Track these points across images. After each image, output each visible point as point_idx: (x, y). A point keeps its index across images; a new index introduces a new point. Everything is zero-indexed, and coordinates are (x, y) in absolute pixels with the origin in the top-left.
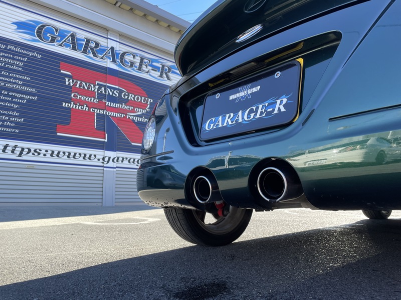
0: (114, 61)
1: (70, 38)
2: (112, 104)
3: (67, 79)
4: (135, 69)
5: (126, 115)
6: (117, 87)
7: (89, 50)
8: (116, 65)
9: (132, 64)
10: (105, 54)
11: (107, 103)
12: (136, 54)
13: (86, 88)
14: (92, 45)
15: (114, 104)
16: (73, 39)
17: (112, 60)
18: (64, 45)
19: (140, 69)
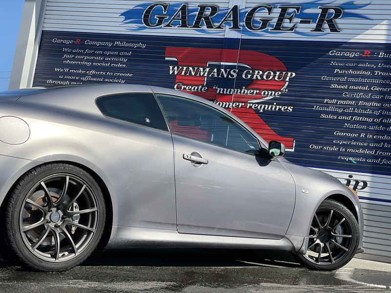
0: (236, 27)
1: (180, 12)
2: (226, 89)
3: (171, 67)
4: (270, 28)
5: (246, 103)
6: (236, 64)
7: (203, 21)
8: (238, 31)
9: (265, 22)
10: (224, 20)
11: (219, 89)
12: (274, 4)
13: (193, 74)
14: (206, 13)
15: (229, 90)
16: (184, 13)
17: (232, 27)
18: (172, 24)
19: (278, 27)
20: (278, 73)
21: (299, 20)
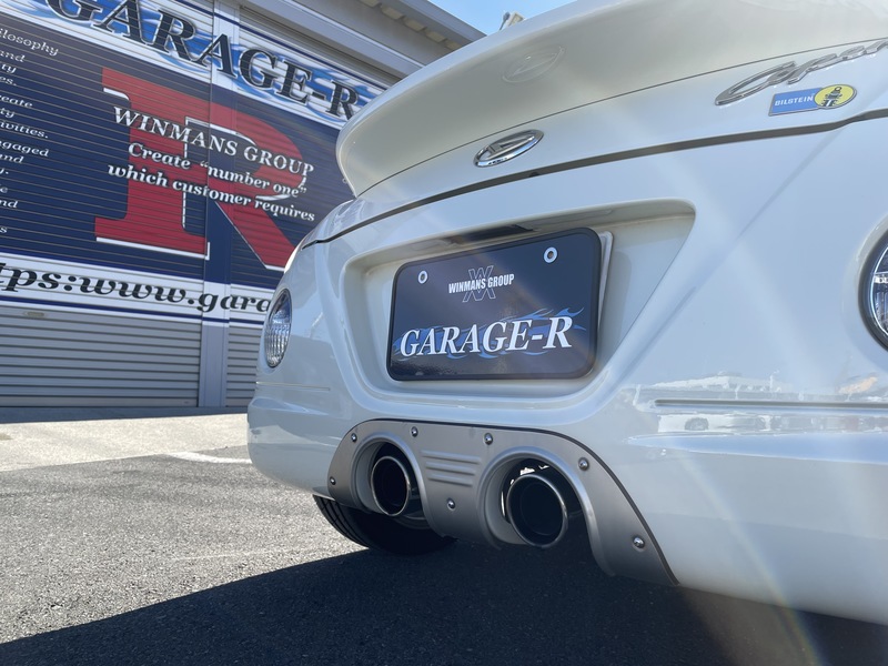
0: (227, 70)
1: (126, 9)
2: (222, 172)
3: (118, 110)
4: (276, 90)
5: (254, 199)
6: (234, 133)
7: (169, 41)
8: (233, 79)
9: (269, 80)
10: (207, 52)
11: (211, 169)
12: (278, 54)
13: (163, 132)
14: (176, 29)
15: (227, 173)
16: (133, 13)
17: (222, 68)
18: (110, 26)
19: (286, 91)
20: (292, 161)
21: (311, 91)
